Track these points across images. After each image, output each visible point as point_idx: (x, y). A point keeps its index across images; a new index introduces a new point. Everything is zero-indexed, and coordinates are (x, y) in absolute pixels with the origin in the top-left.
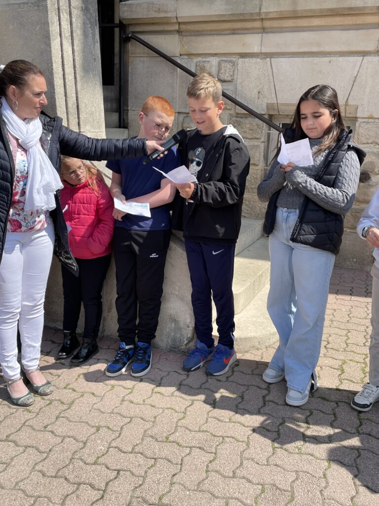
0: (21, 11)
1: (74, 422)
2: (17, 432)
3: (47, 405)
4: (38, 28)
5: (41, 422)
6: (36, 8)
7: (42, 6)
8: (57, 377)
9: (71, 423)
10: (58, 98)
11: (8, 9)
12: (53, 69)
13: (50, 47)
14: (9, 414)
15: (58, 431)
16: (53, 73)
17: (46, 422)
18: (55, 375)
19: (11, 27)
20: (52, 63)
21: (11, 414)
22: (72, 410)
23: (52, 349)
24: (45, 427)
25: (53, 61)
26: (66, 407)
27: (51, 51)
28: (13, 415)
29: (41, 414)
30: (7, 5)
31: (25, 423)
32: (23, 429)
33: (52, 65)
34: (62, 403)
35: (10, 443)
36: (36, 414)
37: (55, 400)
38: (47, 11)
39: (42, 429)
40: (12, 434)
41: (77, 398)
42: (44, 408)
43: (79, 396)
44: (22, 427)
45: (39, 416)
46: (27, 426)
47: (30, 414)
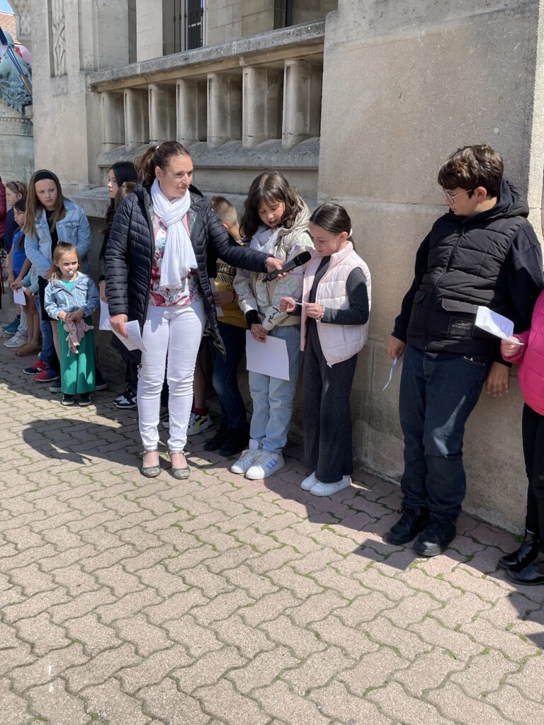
0: (492, 24)
1: (532, 700)
2: (438, 688)
3: (482, 653)
4: (517, 47)
5: (474, 684)
6: (518, 16)
7: (530, 11)
8: (490, 605)
9: (527, 702)
10: (534, 155)
11: (471, 23)
12: (532, 110)
13: (534, 75)
14: (422, 651)
15: (506, 708)
16: (532, 116)
17: (485, 686)
18: (487, 602)
19: (471, 51)
20: (533, 99)
21: (425, 653)
22: (525, 676)
23: (475, 553)
24: (484, 695)
25: (535, 97)
26: (513, 667)
27: (533, 82)
28: (429, 655)
29: (473, 669)
30: (471, 17)
31: (448, 676)
32: (447, 687)
33: (532, 104)
34: (506, 657)
35: (430, 706)
36: (464, 664)
37: (493, 647)
38: (537, 18)
39: (480, 697)
40: (431, 689)
41: (531, 656)
42: (477, 658)
43: (533, 653)
44: (445, 681)
45: (470, 669)
46: (453, 683)
47: (456, 663)
